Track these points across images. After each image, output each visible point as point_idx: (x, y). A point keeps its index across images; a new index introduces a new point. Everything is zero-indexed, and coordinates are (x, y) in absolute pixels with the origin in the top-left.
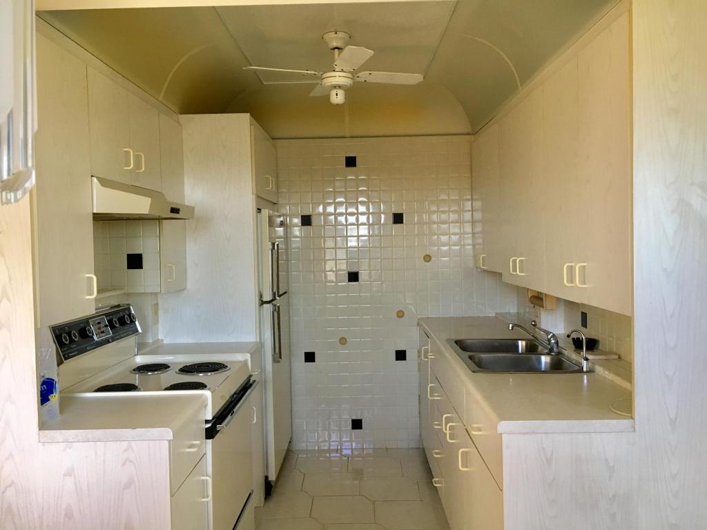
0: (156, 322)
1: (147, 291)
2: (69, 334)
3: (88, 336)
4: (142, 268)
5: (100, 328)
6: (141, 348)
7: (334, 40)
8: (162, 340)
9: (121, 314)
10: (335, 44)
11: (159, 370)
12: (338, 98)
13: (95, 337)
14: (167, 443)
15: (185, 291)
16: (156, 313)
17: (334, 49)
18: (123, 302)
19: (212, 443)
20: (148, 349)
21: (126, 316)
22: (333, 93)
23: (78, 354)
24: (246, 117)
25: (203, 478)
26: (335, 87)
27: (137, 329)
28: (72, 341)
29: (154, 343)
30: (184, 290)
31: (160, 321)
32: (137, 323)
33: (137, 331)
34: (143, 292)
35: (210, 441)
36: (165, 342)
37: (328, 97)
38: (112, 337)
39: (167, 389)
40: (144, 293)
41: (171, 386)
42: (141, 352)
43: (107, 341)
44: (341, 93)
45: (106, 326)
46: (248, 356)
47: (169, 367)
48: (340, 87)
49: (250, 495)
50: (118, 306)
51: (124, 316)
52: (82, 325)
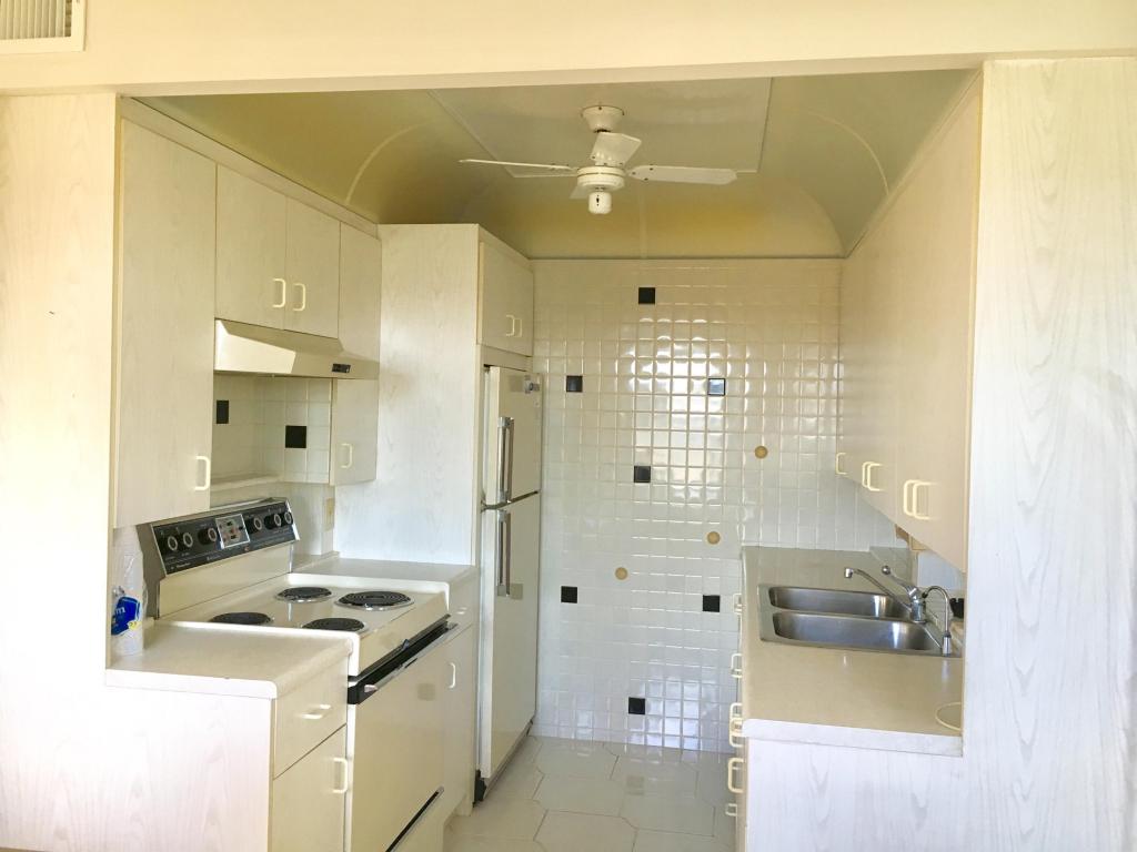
0: (330, 525)
1: (309, 481)
2: (179, 538)
3: (209, 542)
4: (304, 446)
5: (232, 531)
6: (300, 561)
7: (598, 118)
8: (338, 553)
9: (269, 513)
10: (599, 125)
11: (315, 597)
12: (600, 205)
13: (222, 545)
14: (269, 703)
15: (374, 483)
16: (331, 512)
17: (599, 131)
18: (278, 494)
19: (357, 710)
20: (313, 564)
21: (276, 515)
22: (593, 197)
23: (191, 566)
24: (472, 230)
25: (337, 759)
26: (597, 188)
27: (293, 534)
28: (182, 548)
29: (324, 556)
30: (372, 480)
31: (336, 525)
32: (294, 526)
33: (294, 538)
34: (304, 481)
35: (353, 707)
36: (342, 556)
37: (586, 203)
38: (249, 545)
39: (305, 627)
40: (307, 484)
41: (313, 623)
42: (298, 569)
43: (241, 551)
44: (605, 199)
45: (241, 528)
46: (446, 588)
47: (330, 593)
48: (605, 189)
49: (436, 794)
50: (270, 500)
51: (273, 515)
52: (204, 526)
